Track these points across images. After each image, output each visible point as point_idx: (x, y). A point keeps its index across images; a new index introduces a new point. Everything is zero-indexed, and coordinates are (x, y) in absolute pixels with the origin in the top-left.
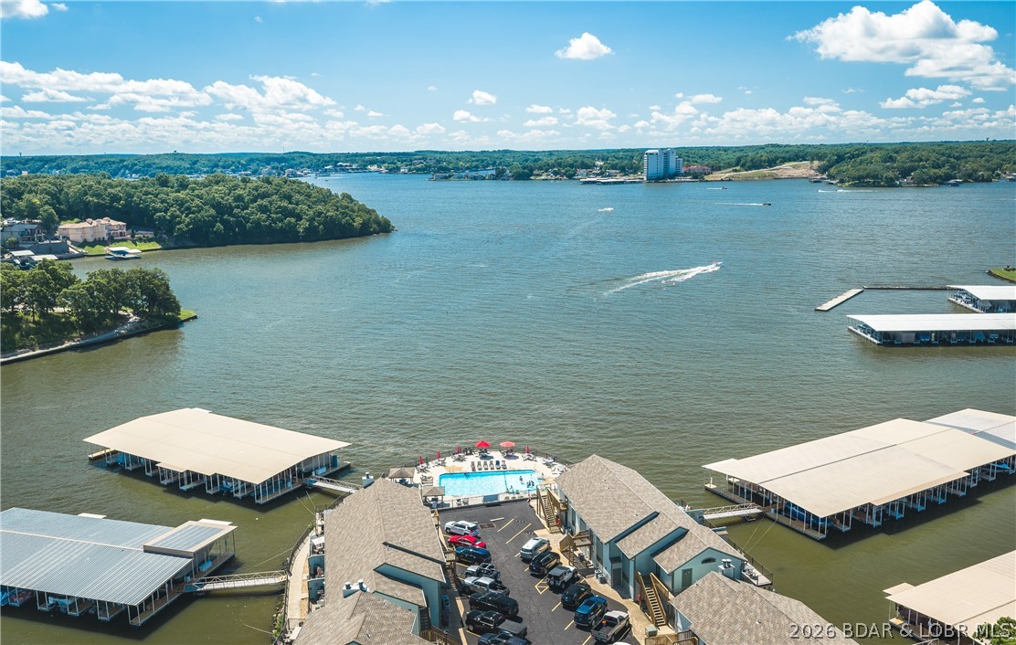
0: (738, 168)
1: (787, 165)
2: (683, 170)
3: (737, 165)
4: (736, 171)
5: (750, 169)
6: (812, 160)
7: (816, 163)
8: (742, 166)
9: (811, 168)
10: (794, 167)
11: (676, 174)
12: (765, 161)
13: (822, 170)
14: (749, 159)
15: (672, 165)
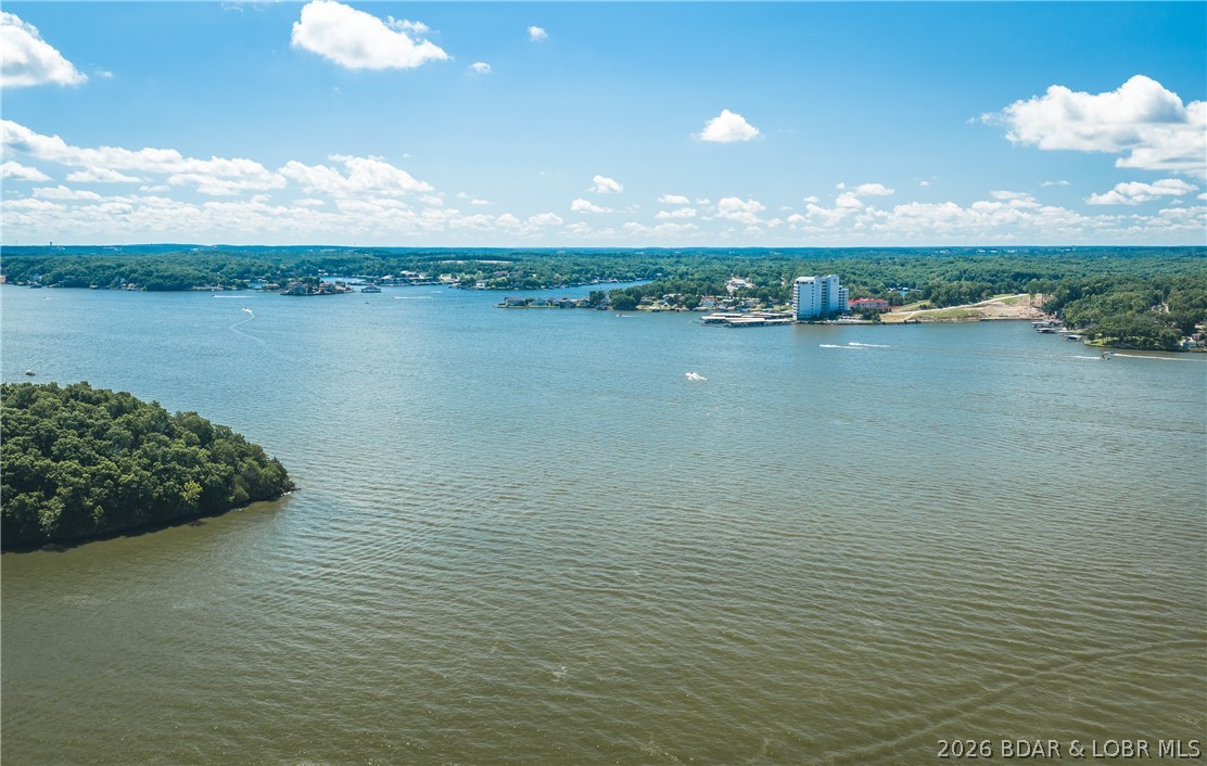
0: (927, 303)
1: (996, 299)
2: (849, 305)
3: (925, 298)
4: (924, 307)
5: (945, 304)
6: (1033, 293)
7: (1039, 297)
8: (933, 301)
9: (1032, 305)
10: (1008, 302)
11: (835, 314)
12: (965, 294)
13: (1050, 309)
14: (944, 291)
15: (834, 299)
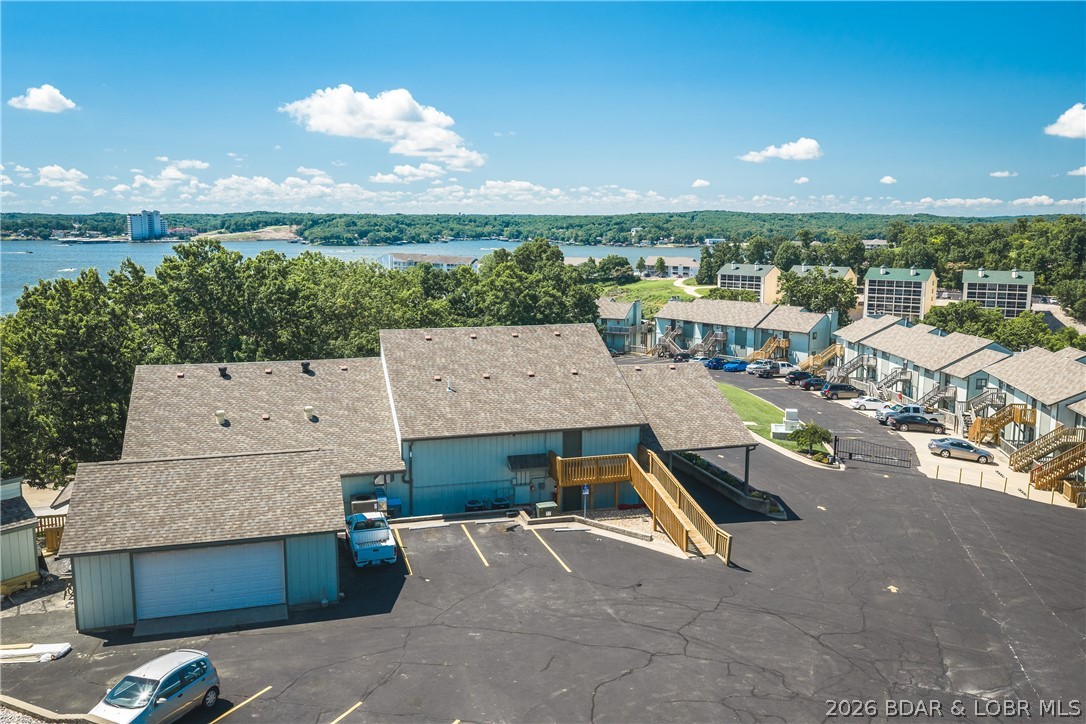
0: (223, 230)
1: (269, 228)
2: (169, 231)
3: (222, 228)
4: (221, 233)
5: (234, 231)
6: (291, 224)
7: (295, 227)
8: (227, 229)
9: (291, 231)
10: (275, 230)
11: (162, 235)
12: (248, 225)
13: (300, 233)
14: (233, 223)
15: (157, 227)
